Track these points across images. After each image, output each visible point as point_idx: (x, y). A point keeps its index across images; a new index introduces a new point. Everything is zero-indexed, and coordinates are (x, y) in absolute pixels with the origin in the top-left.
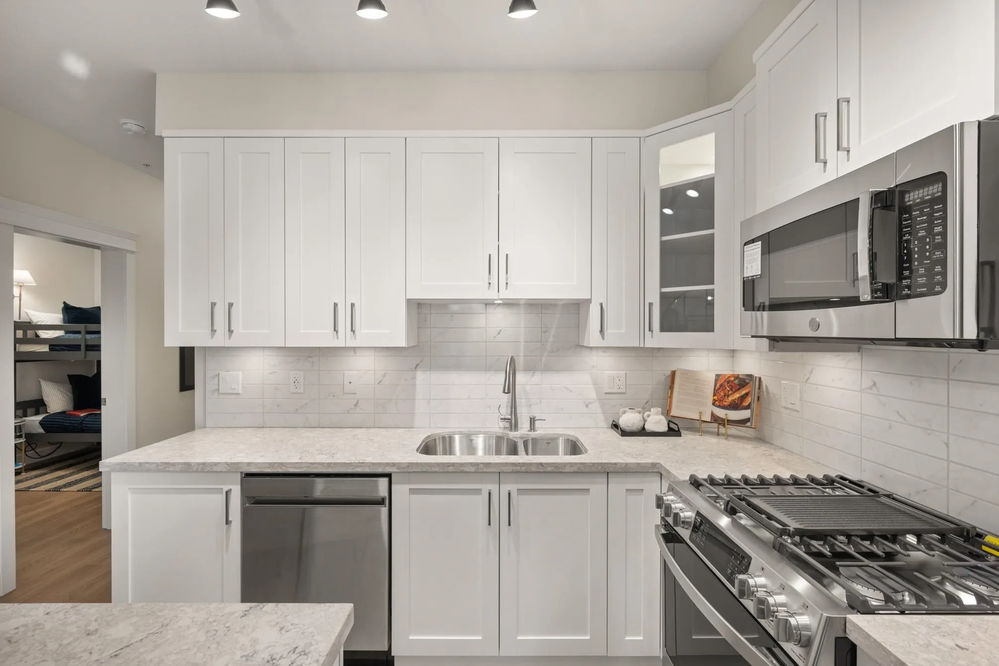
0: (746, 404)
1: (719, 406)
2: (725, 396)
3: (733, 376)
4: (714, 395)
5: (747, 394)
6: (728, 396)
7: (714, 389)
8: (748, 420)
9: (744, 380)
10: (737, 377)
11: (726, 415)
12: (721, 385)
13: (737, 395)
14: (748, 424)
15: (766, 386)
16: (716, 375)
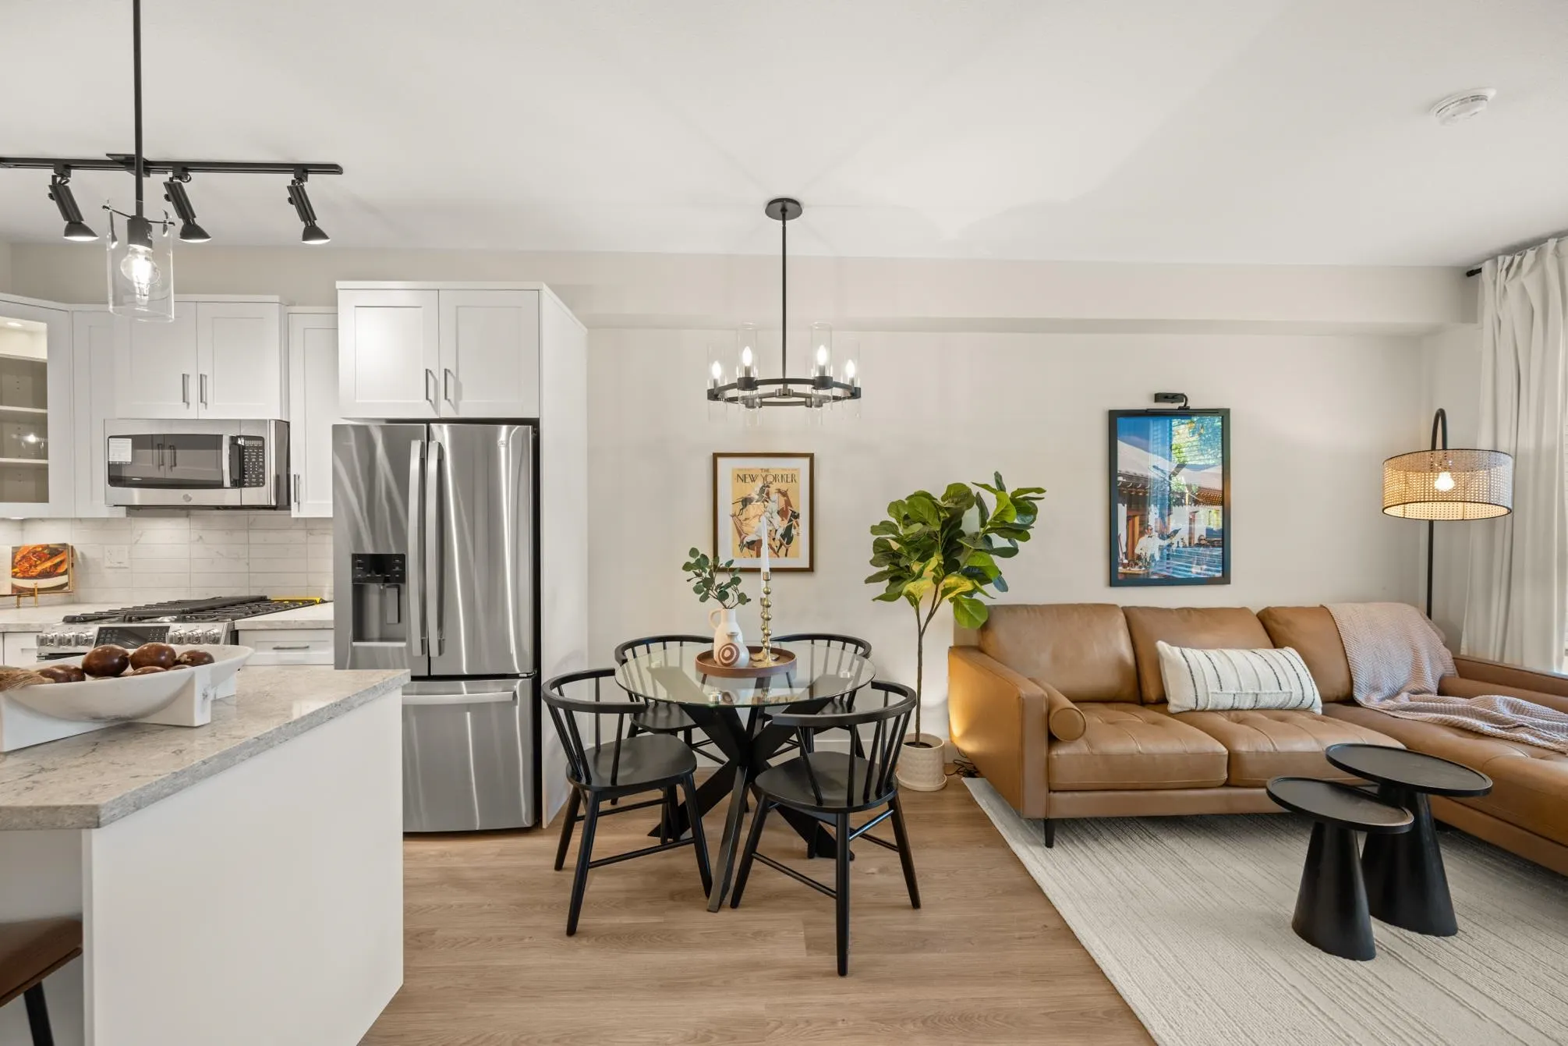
0: (61, 570)
1: (24, 578)
2: (30, 567)
3: (41, 546)
4: (13, 567)
5: (62, 562)
6: (36, 566)
7: (13, 562)
8: (66, 585)
9: (56, 549)
10: (47, 547)
11: (36, 584)
12: (23, 557)
13: (48, 564)
14: (67, 588)
15: (82, 554)
16: (13, 548)
